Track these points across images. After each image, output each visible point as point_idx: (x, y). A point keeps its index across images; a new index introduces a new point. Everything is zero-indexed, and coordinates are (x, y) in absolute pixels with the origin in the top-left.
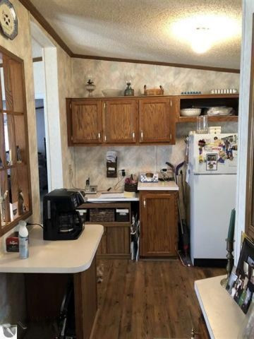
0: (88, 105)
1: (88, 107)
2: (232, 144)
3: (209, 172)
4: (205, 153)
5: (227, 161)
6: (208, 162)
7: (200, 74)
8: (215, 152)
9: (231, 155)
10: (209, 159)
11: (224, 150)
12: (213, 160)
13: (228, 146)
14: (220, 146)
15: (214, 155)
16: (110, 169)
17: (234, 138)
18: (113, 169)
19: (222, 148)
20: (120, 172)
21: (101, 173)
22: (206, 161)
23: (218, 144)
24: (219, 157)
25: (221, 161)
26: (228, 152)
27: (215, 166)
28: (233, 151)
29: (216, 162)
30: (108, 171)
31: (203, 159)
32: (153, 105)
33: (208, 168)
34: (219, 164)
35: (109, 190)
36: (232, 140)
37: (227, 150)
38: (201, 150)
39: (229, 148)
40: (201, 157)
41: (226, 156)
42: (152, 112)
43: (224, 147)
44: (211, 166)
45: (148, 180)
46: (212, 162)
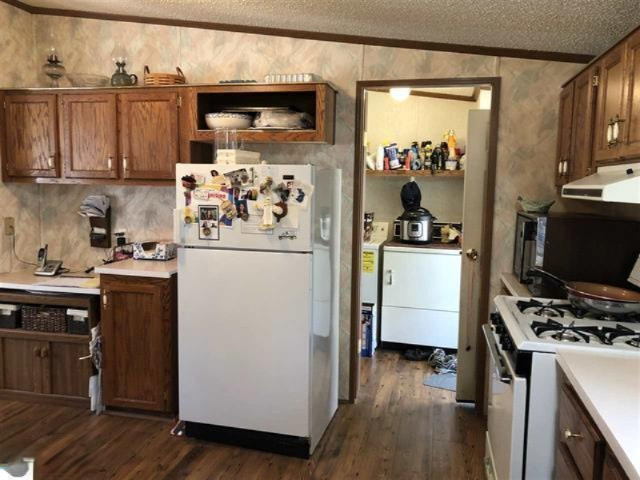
0: (33, 103)
1: (32, 106)
2: (246, 187)
3: (204, 243)
4: (195, 203)
5: (237, 222)
6: (202, 222)
7: (262, 45)
8: (214, 202)
9: (246, 211)
10: (204, 217)
11: (231, 199)
12: (211, 218)
13: (238, 190)
14: (223, 189)
15: (213, 208)
16: (97, 230)
17: (249, 173)
18: (103, 231)
19: (227, 195)
20: (114, 239)
21: (84, 238)
22: (197, 220)
23: (220, 186)
24: (221, 213)
25: (227, 221)
26: (238, 204)
27: (214, 231)
28: (249, 202)
29: (216, 223)
30: (92, 234)
31: (192, 216)
32: (147, 105)
33: (202, 236)
34: (223, 227)
35: (88, 272)
36: (245, 179)
37: (236, 199)
38: (188, 196)
39: (241, 194)
40: (188, 211)
41: (235, 211)
42: (145, 119)
43: (231, 191)
44: (207, 230)
45: (147, 257)
46: (210, 223)
